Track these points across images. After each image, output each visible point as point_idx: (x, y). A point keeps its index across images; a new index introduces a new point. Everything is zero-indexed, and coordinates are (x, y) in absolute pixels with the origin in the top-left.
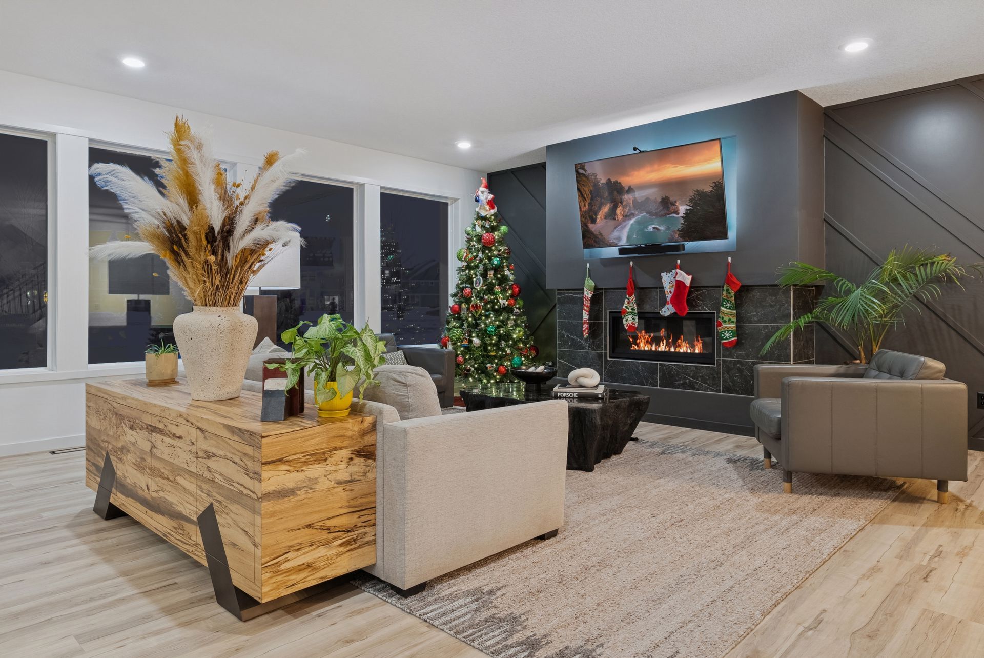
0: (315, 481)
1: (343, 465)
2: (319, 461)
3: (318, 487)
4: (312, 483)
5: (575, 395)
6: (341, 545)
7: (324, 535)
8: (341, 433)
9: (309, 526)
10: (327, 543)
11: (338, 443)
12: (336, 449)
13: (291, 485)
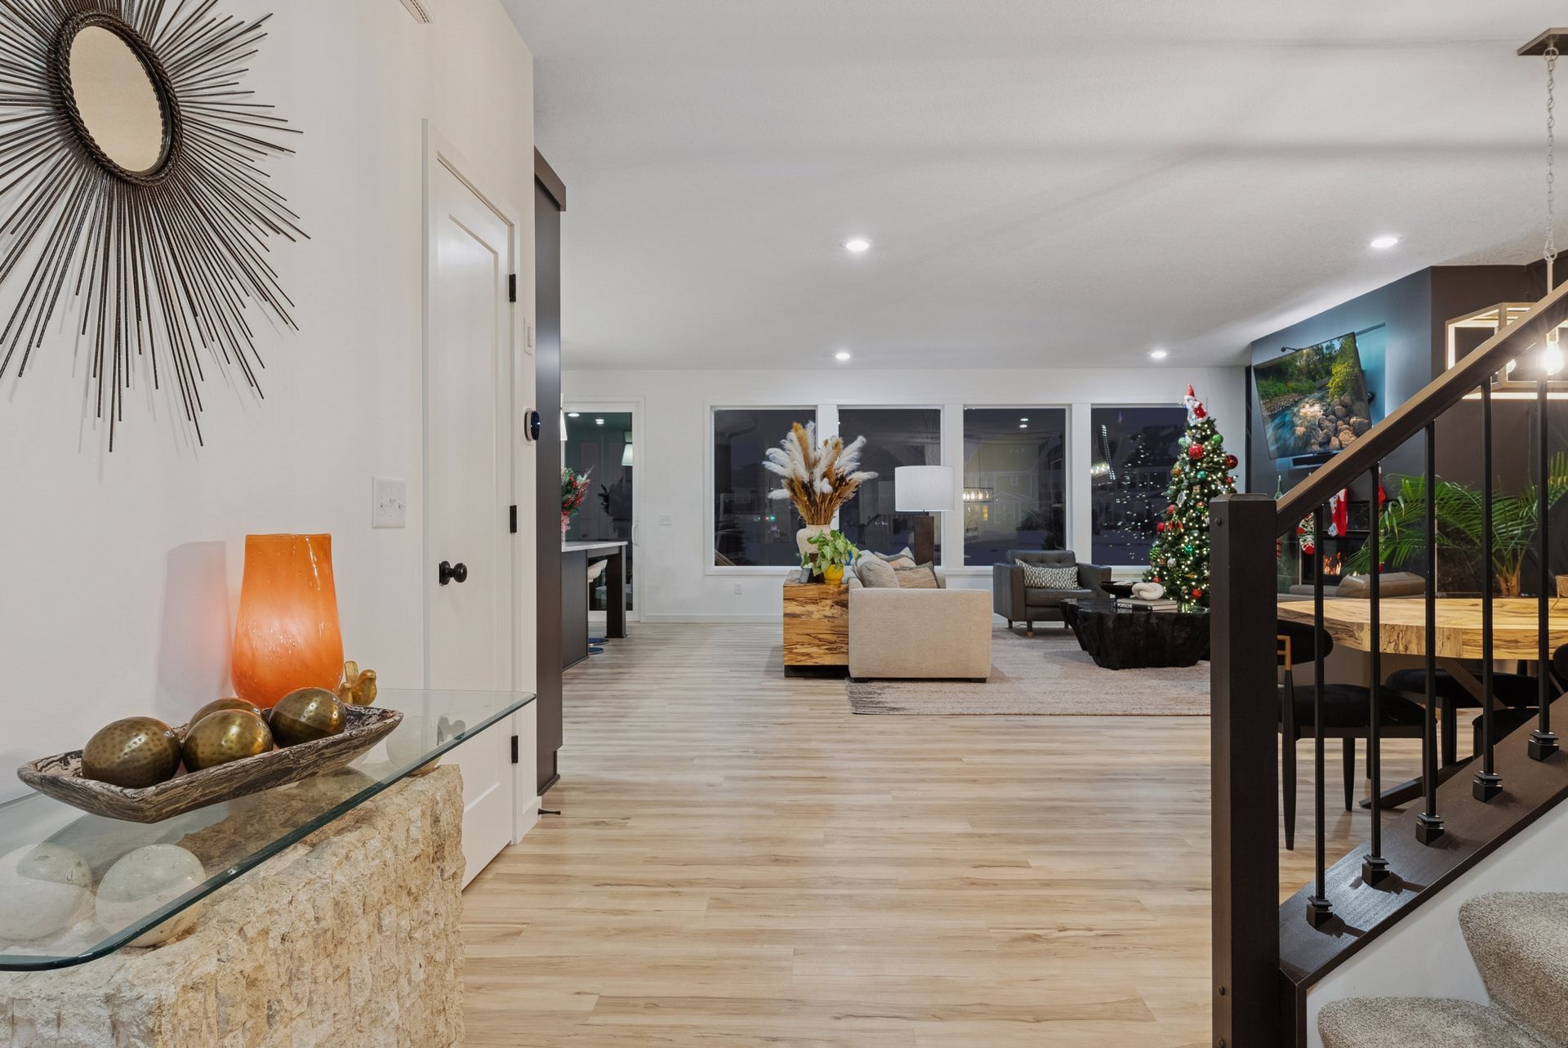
0: (812, 613)
1: (828, 608)
2: (814, 603)
3: (813, 616)
4: (810, 614)
5: (1131, 606)
6: (827, 649)
7: (817, 641)
8: (827, 591)
9: (808, 635)
10: (818, 646)
11: (825, 596)
12: (823, 599)
13: (798, 612)
